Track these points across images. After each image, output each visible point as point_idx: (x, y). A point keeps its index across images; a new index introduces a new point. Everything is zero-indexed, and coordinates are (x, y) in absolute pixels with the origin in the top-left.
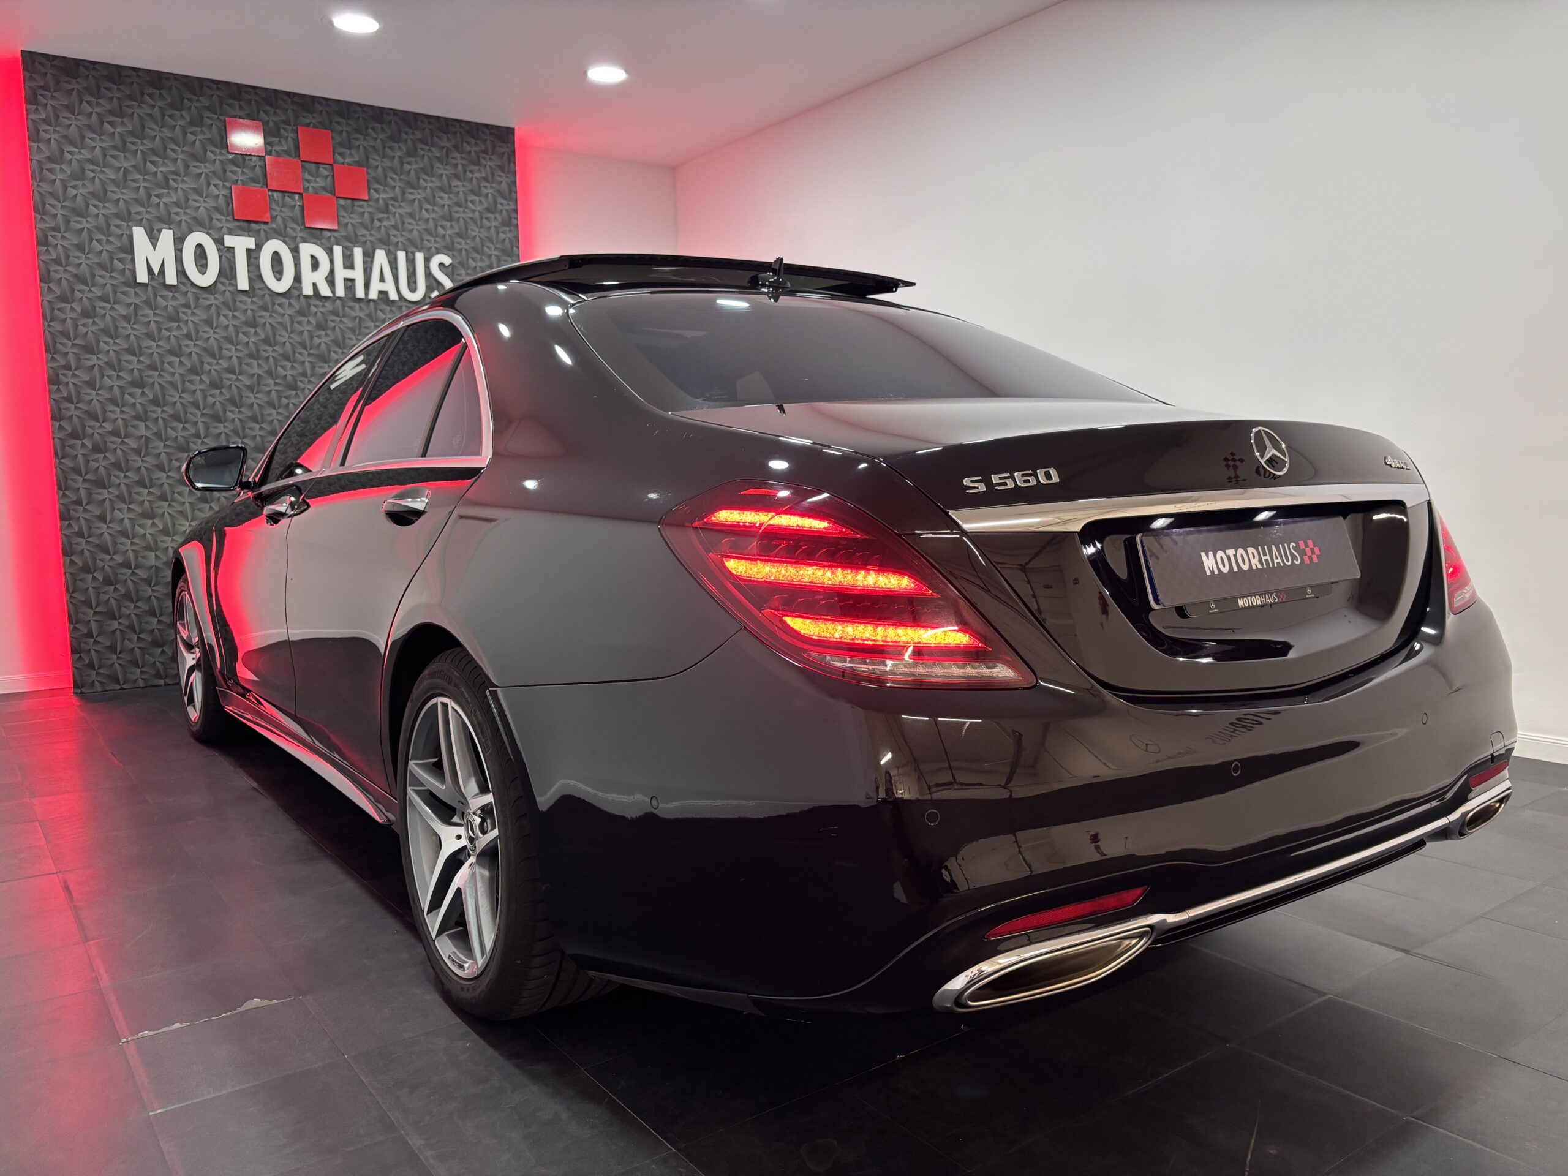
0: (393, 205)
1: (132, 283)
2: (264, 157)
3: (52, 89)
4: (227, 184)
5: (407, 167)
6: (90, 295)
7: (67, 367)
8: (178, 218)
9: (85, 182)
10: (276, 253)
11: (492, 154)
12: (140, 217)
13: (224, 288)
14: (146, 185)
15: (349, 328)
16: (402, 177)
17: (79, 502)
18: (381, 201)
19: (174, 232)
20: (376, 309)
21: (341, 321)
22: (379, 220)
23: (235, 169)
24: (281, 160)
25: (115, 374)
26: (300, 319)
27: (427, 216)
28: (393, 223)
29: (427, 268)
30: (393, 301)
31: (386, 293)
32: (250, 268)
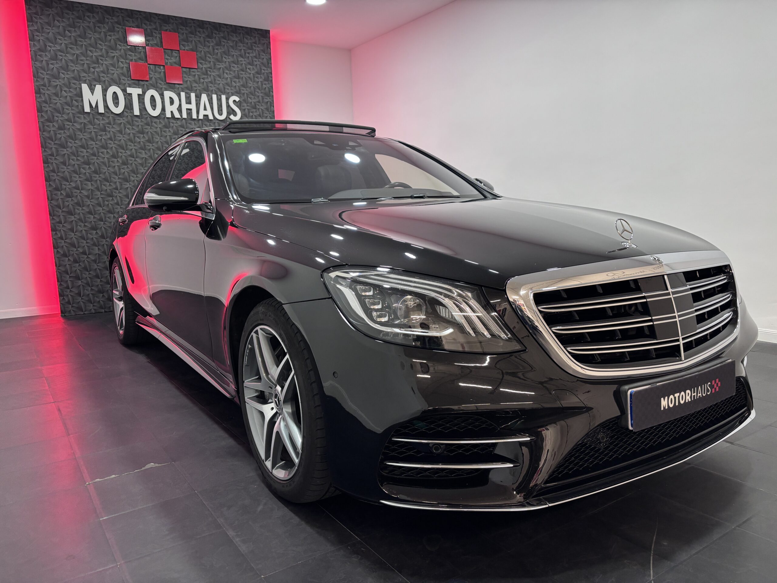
0: (209, 71)
1: (82, 112)
2: (145, 47)
3: (40, 14)
4: (126, 61)
5: (216, 51)
6: (61, 119)
7: (52, 155)
8: (104, 79)
9: (57, 61)
10: (152, 96)
11: (258, 44)
12: (84, 79)
13: (127, 114)
14: (87, 62)
16: (214, 56)
17: (60, 222)
18: (203, 68)
19: (102, 86)
20: (202, 124)
22: (203, 79)
23: (131, 53)
24: (153, 48)
25: (75, 158)
26: (165, 129)
27: (226, 76)
28: (210, 80)
29: (227, 103)
30: (211, 120)
31: (207, 116)
32: (140, 104)
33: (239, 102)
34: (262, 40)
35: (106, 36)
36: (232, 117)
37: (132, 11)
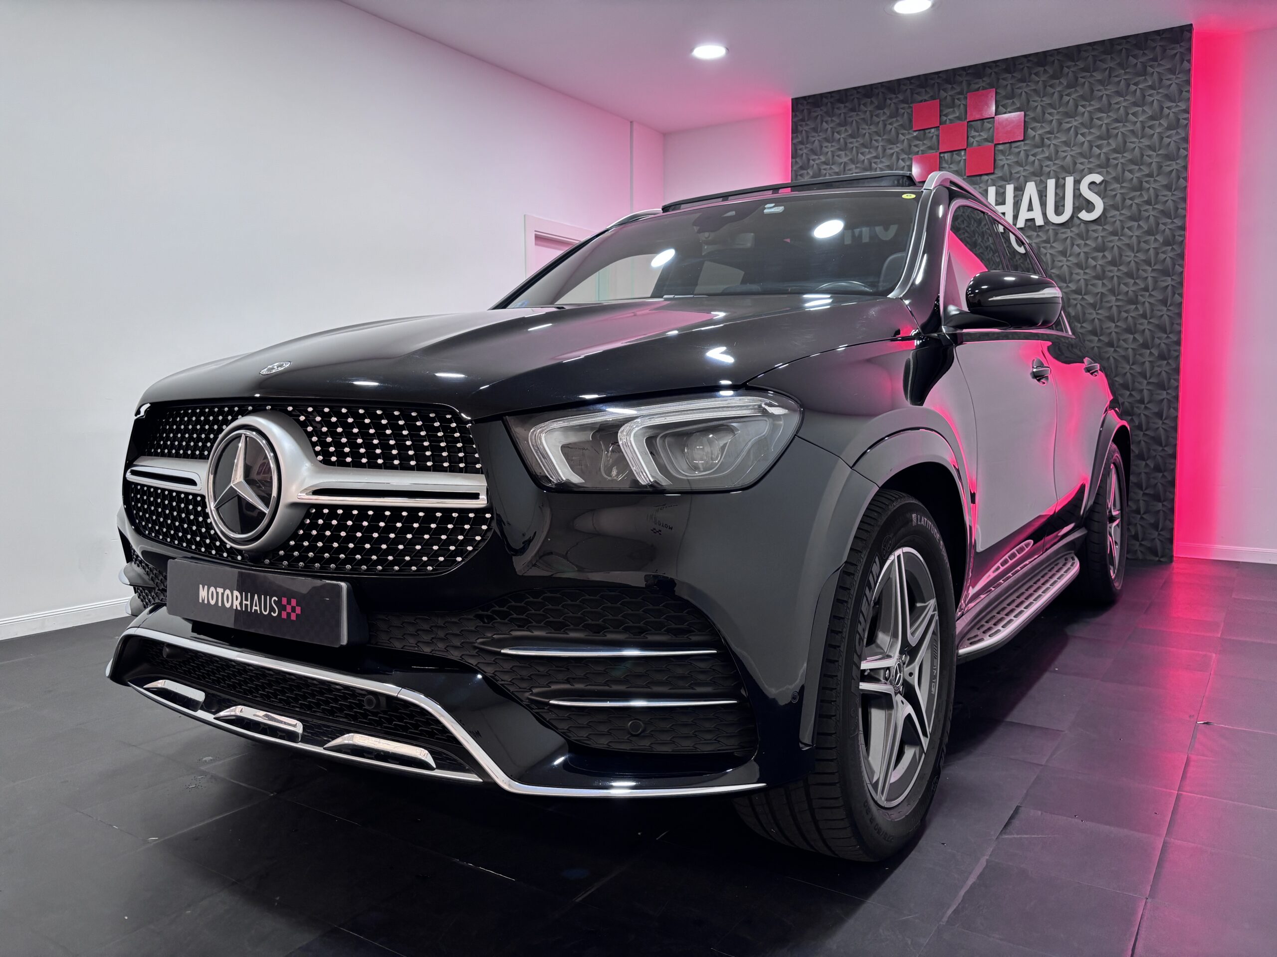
0: (1048, 139)
2: (939, 127)
3: (806, 120)
4: (910, 156)
5: (1066, 98)
11: (1162, 59)
16: (1061, 110)
18: (1037, 136)
22: (1034, 155)
23: (918, 142)
24: (952, 125)
27: (1084, 140)
28: (1047, 155)
29: (1076, 189)
30: (1040, 227)
33: (1104, 184)
34: (1173, 49)
35: (885, 125)
36: (1084, 215)
37: (926, 76)
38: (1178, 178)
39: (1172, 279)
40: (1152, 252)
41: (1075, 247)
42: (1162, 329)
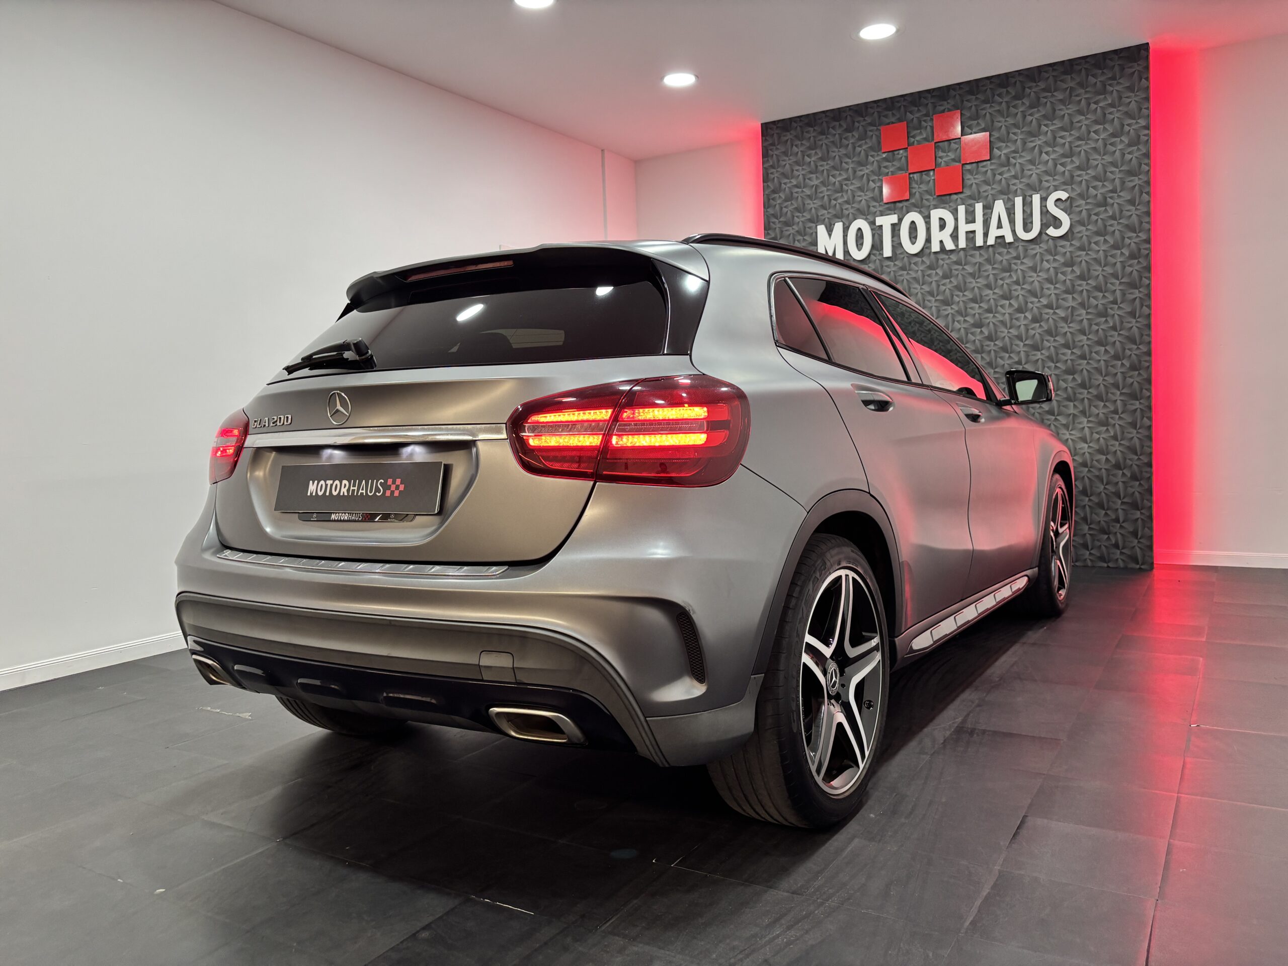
0: (1014, 158)
2: (907, 148)
3: (776, 143)
4: (880, 177)
5: (1029, 118)
8: (846, 212)
9: (793, 202)
10: (913, 223)
11: (1120, 78)
12: (823, 218)
13: (874, 258)
14: (828, 193)
15: (970, 274)
16: (1023, 130)
18: (1002, 155)
19: (844, 224)
20: (994, 254)
21: (963, 269)
22: (1001, 174)
23: (887, 164)
24: (919, 146)
26: (930, 272)
27: (1048, 158)
28: (1013, 173)
29: (1043, 206)
30: (1009, 243)
31: (1003, 237)
32: (894, 239)
34: (1131, 67)
35: (854, 148)
36: (1052, 232)
37: (892, 99)
38: (1141, 193)
39: (1139, 291)
40: (1119, 265)
41: (1045, 262)
42: (1132, 340)
